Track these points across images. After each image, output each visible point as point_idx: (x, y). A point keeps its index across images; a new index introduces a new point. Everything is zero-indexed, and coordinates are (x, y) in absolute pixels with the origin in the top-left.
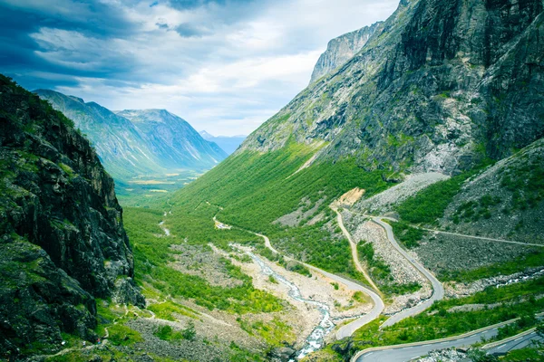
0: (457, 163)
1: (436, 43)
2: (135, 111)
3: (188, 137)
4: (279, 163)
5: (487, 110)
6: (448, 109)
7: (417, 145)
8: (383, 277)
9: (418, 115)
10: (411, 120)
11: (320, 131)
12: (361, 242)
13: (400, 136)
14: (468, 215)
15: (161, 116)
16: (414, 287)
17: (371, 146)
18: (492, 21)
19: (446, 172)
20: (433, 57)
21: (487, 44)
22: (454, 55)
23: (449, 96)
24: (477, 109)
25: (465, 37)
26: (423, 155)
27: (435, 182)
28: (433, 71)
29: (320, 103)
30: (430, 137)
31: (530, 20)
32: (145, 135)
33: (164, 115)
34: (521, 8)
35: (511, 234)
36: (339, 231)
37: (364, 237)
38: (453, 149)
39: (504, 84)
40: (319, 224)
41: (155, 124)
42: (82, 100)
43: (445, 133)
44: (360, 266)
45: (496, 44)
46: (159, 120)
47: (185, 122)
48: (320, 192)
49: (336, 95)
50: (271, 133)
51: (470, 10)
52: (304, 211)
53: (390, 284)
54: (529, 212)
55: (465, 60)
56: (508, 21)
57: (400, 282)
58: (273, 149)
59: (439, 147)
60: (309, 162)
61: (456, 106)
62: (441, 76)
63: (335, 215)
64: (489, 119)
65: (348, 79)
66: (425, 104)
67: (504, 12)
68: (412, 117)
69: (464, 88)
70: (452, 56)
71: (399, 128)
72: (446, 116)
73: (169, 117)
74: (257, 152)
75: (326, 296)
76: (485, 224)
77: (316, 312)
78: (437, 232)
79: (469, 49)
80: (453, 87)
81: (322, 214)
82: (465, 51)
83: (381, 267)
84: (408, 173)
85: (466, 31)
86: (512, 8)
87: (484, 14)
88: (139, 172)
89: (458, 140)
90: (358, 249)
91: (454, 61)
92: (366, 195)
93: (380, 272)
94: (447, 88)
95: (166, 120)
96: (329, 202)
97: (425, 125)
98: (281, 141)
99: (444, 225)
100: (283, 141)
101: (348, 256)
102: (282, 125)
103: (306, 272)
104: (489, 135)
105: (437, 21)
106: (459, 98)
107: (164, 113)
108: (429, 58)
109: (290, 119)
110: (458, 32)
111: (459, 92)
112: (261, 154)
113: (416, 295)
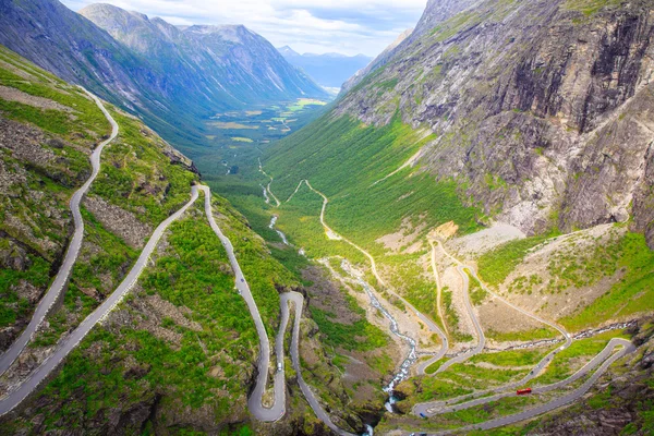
0: (533, 225)
1: (543, 93)
2: (206, 27)
3: (269, 60)
4: (383, 147)
5: (566, 183)
6: (538, 169)
7: (508, 194)
8: (453, 324)
9: (515, 162)
10: (508, 166)
11: (430, 117)
12: (446, 288)
13: (496, 178)
14: (519, 287)
15: (238, 34)
16: (469, 338)
17: (471, 177)
18: (593, 90)
19: (523, 230)
20: (538, 107)
21: (585, 111)
22: (555, 113)
23: (542, 154)
24: (561, 179)
25: (567, 99)
26: (511, 207)
27: (512, 239)
28: (535, 121)
29: (431, 79)
30: (520, 190)
31: (624, 100)
32: (220, 60)
33: (242, 33)
34: (619, 85)
35: (537, 311)
36: (430, 270)
37: (448, 284)
38: (534, 209)
39: (585, 163)
40: (417, 255)
41: (232, 46)
42: (146, 18)
43: (531, 192)
44: (440, 312)
45: (593, 112)
46: (236, 40)
47: (266, 42)
48: (420, 216)
49: (450, 73)
50: (375, 101)
51: (577, 74)
52: (406, 234)
53: (456, 331)
54: (555, 296)
55: (564, 121)
56: (607, 93)
57: (462, 331)
58: (377, 124)
59: (524, 203)
60: (413, 158)
61: (547, 166)
62: (541, 130)
63: (430, 249)
64: (567, 192)
65: (465, 58)
66: (522, 155)
67: (605, 83)
68: (509, 162)
69: (556, 149)
70: (553, 113)
71: (497, 169)
72: (536, 175)
73: (247, 36)
74: (358, 122)
75: (414, 334)
76: (526, 299)
77: (407, 347)
78: (495, 296)
79: (569, 111)
80: (547, 145)
81: (420, 244)
82: (564, 112)
83: (454, 317)
84: (495, 220)
85: (569, 94)
86: (612, 82)
87: (588, 81)
88: (216, 110)
89: (540, 202)
90: (443, 293)
91: (554, 120)
92: (459, 233)
93: (453, 320)
94: (543, 145)
95: (244, 39)
96: (426, 231)
97: (518, 176)
98: (386, 115)
99: (502, 292)
100: (388, 117)
101: (434, 300)
102: (388, 94)
103: (402, 308)
104: (564, 206)
105: (548, 71)
106: (551, 159)
107: (241, 28)
108: (534, 107)
109: (398, 88)
110: (562, 91)
111: (552, 153)
112: (364, 126)
113: (468, 345)
